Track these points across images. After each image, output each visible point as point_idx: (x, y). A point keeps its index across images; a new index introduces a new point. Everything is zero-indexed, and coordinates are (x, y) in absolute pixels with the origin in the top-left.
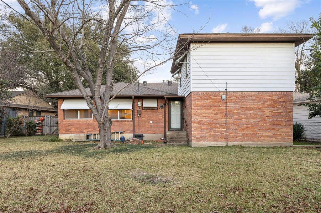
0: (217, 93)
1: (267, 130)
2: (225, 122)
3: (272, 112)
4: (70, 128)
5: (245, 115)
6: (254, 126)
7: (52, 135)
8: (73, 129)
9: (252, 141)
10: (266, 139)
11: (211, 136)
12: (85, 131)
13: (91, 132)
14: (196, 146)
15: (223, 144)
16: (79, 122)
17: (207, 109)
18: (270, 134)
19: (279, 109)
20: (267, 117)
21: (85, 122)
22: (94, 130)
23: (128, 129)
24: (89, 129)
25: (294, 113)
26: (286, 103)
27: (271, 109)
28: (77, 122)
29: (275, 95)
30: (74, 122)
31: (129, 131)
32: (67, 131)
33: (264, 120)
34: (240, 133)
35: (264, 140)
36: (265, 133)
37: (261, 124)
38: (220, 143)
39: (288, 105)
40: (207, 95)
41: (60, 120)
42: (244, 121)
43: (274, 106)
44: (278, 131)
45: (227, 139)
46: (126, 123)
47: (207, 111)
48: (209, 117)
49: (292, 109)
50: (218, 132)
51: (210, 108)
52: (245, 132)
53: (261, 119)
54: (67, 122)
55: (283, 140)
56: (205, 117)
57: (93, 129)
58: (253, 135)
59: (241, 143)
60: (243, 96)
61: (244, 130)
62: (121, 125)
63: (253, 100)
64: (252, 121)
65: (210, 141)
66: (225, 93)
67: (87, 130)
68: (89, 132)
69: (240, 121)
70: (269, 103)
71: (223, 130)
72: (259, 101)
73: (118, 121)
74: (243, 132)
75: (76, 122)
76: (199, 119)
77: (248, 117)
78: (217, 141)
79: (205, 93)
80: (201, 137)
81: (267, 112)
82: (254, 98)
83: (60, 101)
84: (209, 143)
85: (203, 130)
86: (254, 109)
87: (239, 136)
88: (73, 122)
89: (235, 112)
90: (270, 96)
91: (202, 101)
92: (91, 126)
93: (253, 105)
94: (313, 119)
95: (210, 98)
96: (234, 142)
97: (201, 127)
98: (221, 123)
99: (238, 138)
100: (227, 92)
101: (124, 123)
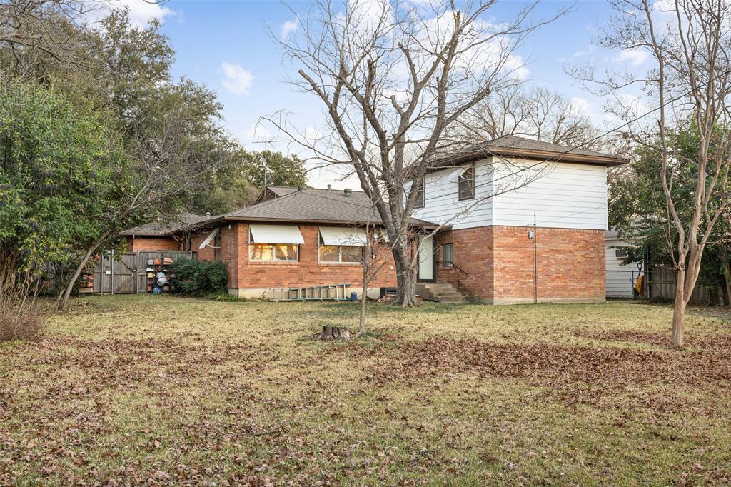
0: (524, 229)
1: (578, 281)
2: (532, 270)
3: (584, 256)
4: (259, 277)
5: (555, 259)
6: (566, 274)
7: (116, 294)
8: (264, 280)
9: (562, 295)
10: (577, 293)
11: (516, 290)
12: (286, 283)
13: (296, 285)
14: (499, 303)
15: (531, 300)
16: (275, 267)
17: (511, 251)
18: (581, 286)
19: (591, 253)
20: (578, 263)
21: (286, 267)
22: (300, 282)
23: (356, 280)
24: (293, 280)
25: (606, 258)
26: (598, 245)
27: (583, 253)
28: (272, 267)
29: (587, 233)
30: (266, 266)
31: (357, 284)
32: (254, 284)
33: (576, 267)
34: (550, 285)
35: (576, 295)
36: (577, 286)
37: (572, 272)
38: (528, 299)
39: (600, 247)
40: (512, 231)
41: (242, 263)
42: (553, 268)
43: (585, 248)
44: (590, 282)
45: (535, 294)
46: (353, 269)
47: (512, 254)
48: (514, 263)
49: (604, 253)
50: (525, 283)
51: (514, 249)
52: (555, 284)
53: (572, 267)
54: (254, 266)
55: (596, 295)
56: (510, 262)
57: (300, 280)
58: (564, 288)
59: (550, 299)
60: (552, 233)
61: (553, 280)
62: (344, 273)
63: (563, 240)
64: (562, 269)
65: (515, 297)
66: (533, 229)
67: (289, 282)
68: (291, 286)
69: (549, 268)
70: (580, 245)
71: (530, 281)
72: (570, 241)
73: (340, 266)
74: (553, 284)
75: (270, 266)
76: (503, 265)
77: (558, 263)
78: (523, 296)
79: (509, 228)
80: (505, 291)
81: (579, 257)
82: (564, 237)
83: (242, 227)
84: (514, 299)
85: (506, 280)
86: (564, 252)
87: (548, 290)
88: (264, 266)
89: (544, 255)
90: (581, 235)
91: (505, 240)
92: (295, 274)
93: (564, 247)
94: (627, 266)
95: (515, 236)
96: (543, 299)
97: (504, 277)
98: (528, 271)
99: (547, 293)
100: (535, 228)
101: (350, 269)
